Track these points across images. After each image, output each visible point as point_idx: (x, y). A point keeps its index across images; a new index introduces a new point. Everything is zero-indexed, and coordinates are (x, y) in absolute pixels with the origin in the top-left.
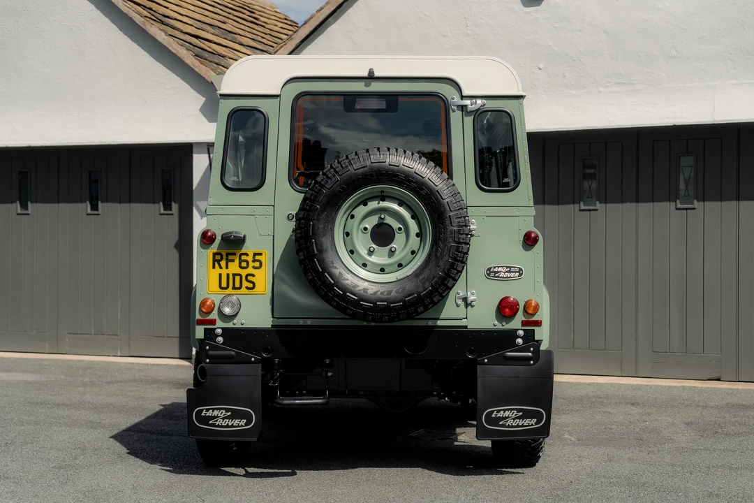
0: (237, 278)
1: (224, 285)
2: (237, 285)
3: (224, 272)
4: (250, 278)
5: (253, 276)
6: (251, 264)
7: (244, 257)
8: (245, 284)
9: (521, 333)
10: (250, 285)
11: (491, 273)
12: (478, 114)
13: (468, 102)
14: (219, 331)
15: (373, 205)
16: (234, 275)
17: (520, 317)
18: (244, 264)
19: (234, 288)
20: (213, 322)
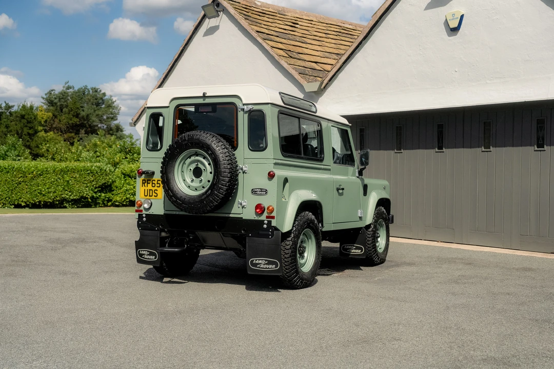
0: (151, 191)
1: (146, 194)
2: (151, 195)
3: (146, 188)
4: (156, 191)
5: (157, 190)
6: (156, 185)
7: (154, 182)
8: (154, 194)
9: (266, 222)
10: (156, 195)
11: (254, 192)
12: (250, 112)
13: (245, 107)
14: (144, 215)
15: (193, 158)
16: (150, 190)
17: (265, 214)
18: (154, 185)
19: (150, 196)
20: (141, 211)
